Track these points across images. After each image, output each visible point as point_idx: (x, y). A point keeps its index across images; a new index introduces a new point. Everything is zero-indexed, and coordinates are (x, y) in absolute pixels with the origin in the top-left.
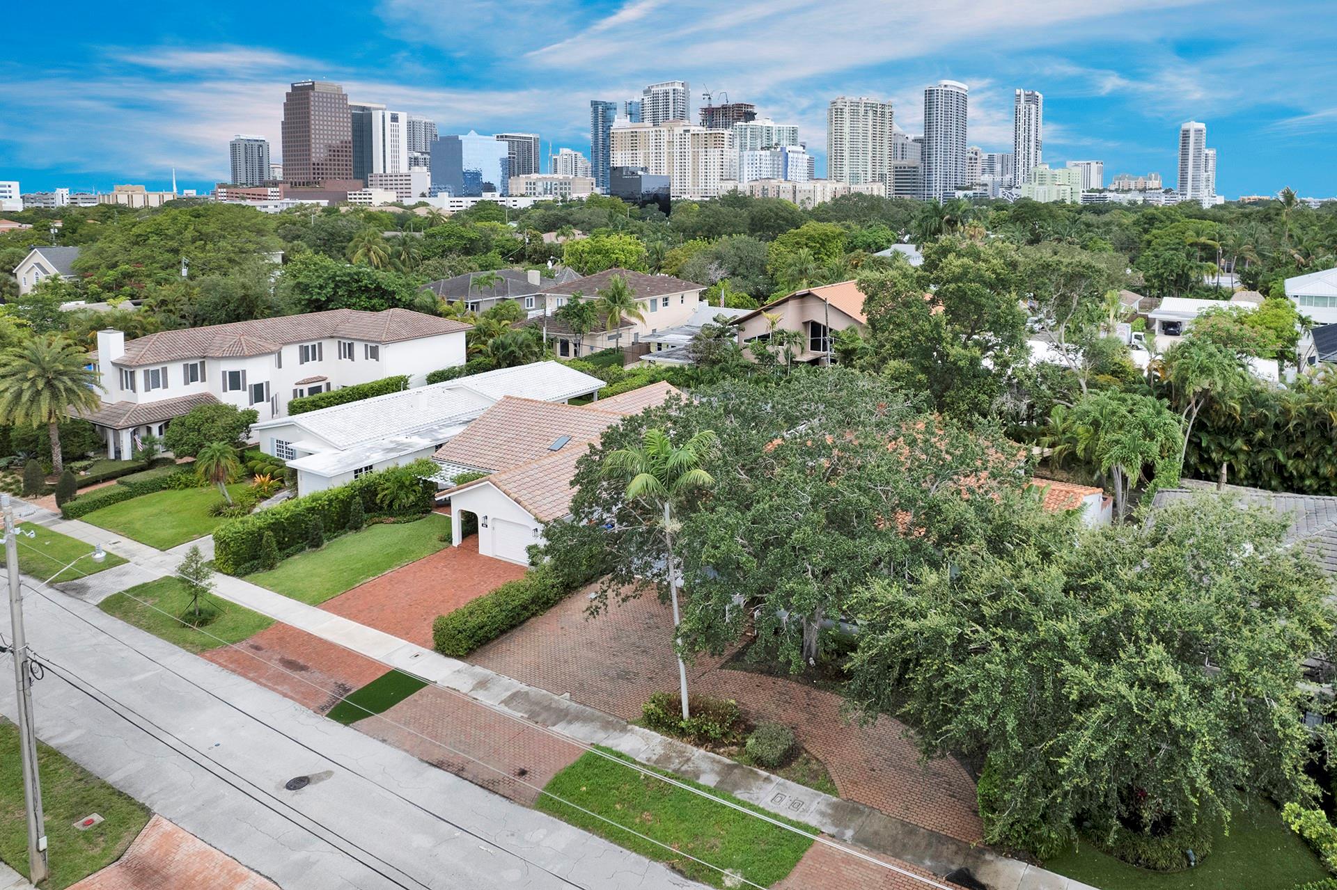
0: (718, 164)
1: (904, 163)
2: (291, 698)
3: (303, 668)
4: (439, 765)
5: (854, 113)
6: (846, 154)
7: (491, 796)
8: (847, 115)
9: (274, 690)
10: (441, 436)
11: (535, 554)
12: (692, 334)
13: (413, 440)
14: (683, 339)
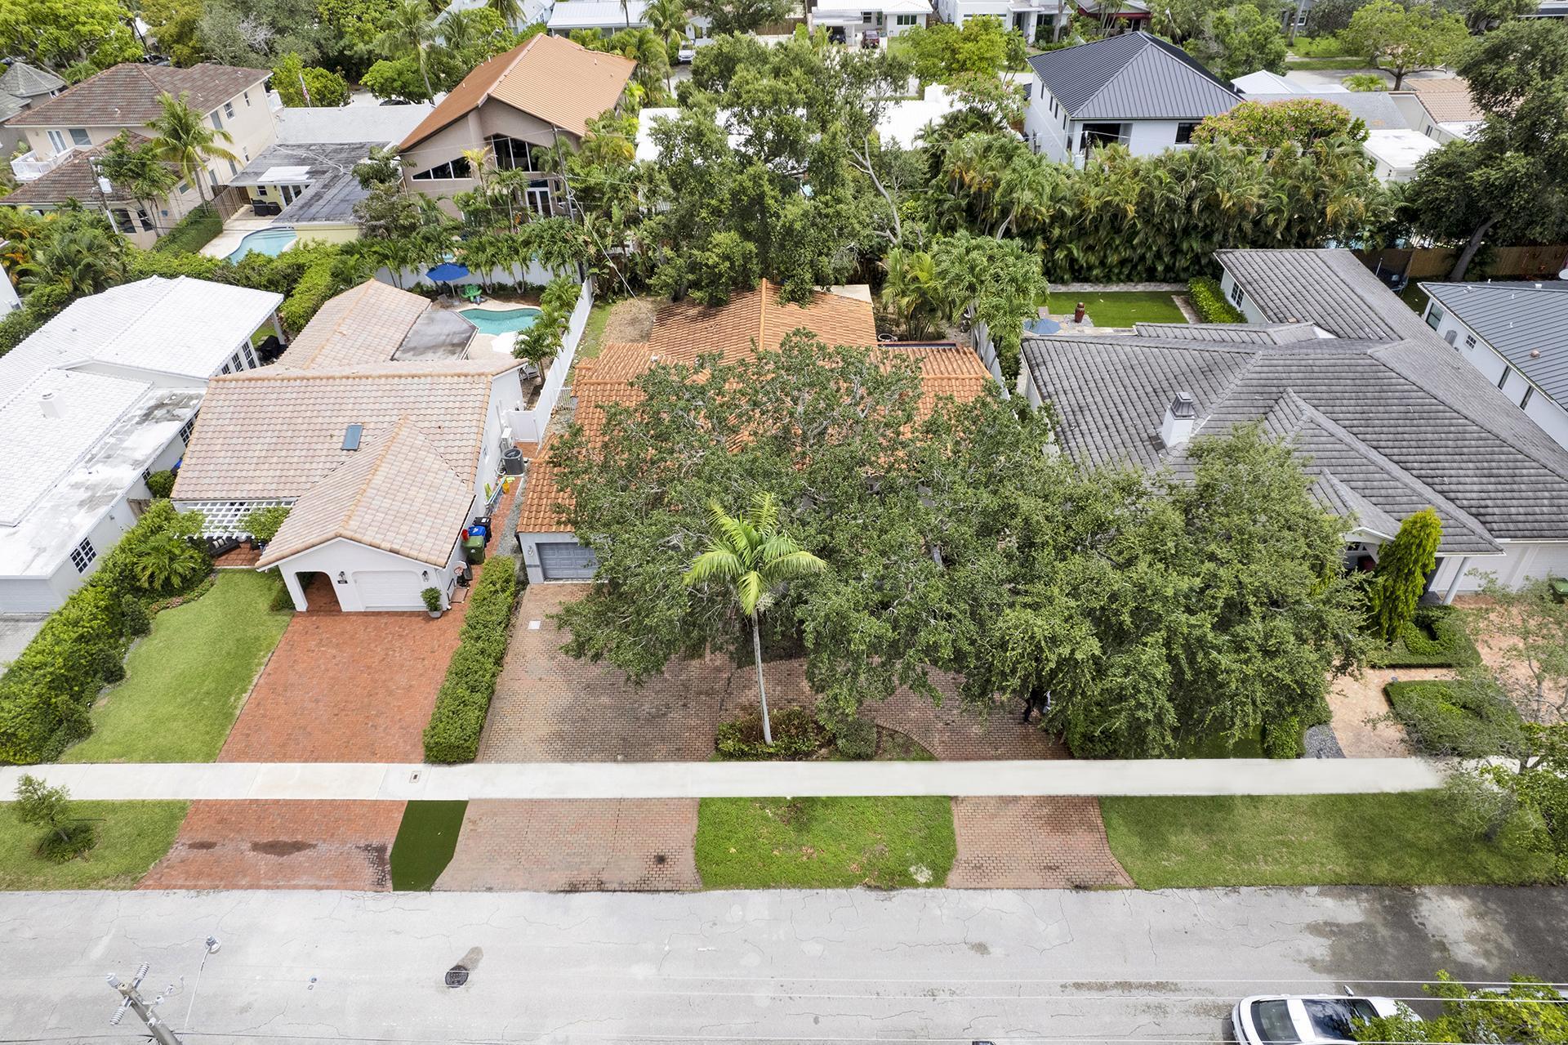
2: (328, 888)
3: (298, 847)
4: (573, 889)
7: (656, 896)
9: (295, 887)
10: (139, 455)
11: (432, 598)
12: (301, 162)
13: (104, 473)
14: (297, 174)
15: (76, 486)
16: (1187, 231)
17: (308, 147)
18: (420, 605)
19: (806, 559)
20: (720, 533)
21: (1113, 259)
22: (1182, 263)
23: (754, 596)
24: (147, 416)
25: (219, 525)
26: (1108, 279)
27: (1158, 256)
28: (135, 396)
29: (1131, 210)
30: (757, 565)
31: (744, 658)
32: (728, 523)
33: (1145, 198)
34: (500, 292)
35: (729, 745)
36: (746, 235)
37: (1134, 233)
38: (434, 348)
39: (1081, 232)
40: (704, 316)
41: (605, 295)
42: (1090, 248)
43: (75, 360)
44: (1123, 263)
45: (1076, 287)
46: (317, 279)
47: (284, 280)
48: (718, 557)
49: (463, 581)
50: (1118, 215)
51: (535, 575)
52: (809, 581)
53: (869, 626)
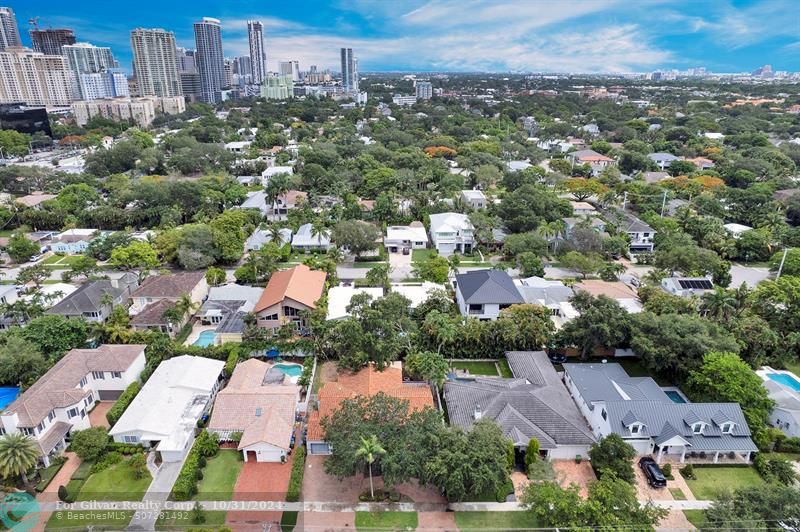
0: (61, 81)
1: (187, 72)
5: (150, 40)
6: (149, 69)
8: (144, 42)
10: (196, 415)
11: (283, 458)
12: (218, 308)
13: (187, 420)
14: (217, 313)
15: (181, 424)
16: (496, 345)
17: (219, 301)
18: (280, 460)
19: (382, 450)
20: (363, 444)
21: (475, 353)
22: (496, 353)
23: (371, 459)
24: (194, 403)
25: (225, 436)
26: (475, 357)
27: (489, 352)
28: (190, 397)
29: (478, 340)
30: (371, 452)
31: (366, 475)
32: (365, 442)
33: (482, 337)
34: (287, 359)
35: (363, 497)
36: (365, 351)
37: (480, 346)
38: (274, 381)
39: (464, 345)
40: (353, 374)
41: (321, 361)
42: (468, 349)
43: (173, 385)
44: (479, 354)
45: (465, 360)
46: (233, 356)
47: (223, 356)
48: (363, 450)
49: (289, 454)
50: (475, 341)
51: (309, 452)
52: (382, 455)
53: (395, 466)
